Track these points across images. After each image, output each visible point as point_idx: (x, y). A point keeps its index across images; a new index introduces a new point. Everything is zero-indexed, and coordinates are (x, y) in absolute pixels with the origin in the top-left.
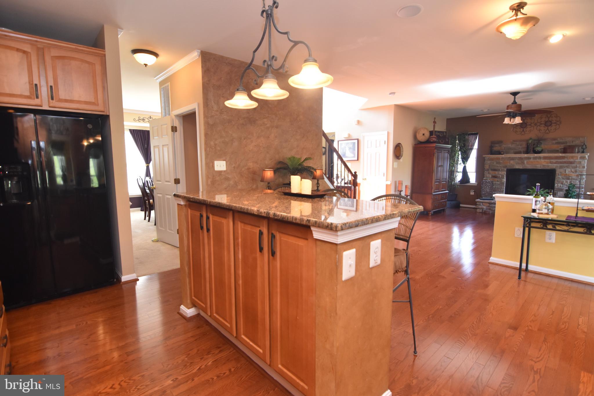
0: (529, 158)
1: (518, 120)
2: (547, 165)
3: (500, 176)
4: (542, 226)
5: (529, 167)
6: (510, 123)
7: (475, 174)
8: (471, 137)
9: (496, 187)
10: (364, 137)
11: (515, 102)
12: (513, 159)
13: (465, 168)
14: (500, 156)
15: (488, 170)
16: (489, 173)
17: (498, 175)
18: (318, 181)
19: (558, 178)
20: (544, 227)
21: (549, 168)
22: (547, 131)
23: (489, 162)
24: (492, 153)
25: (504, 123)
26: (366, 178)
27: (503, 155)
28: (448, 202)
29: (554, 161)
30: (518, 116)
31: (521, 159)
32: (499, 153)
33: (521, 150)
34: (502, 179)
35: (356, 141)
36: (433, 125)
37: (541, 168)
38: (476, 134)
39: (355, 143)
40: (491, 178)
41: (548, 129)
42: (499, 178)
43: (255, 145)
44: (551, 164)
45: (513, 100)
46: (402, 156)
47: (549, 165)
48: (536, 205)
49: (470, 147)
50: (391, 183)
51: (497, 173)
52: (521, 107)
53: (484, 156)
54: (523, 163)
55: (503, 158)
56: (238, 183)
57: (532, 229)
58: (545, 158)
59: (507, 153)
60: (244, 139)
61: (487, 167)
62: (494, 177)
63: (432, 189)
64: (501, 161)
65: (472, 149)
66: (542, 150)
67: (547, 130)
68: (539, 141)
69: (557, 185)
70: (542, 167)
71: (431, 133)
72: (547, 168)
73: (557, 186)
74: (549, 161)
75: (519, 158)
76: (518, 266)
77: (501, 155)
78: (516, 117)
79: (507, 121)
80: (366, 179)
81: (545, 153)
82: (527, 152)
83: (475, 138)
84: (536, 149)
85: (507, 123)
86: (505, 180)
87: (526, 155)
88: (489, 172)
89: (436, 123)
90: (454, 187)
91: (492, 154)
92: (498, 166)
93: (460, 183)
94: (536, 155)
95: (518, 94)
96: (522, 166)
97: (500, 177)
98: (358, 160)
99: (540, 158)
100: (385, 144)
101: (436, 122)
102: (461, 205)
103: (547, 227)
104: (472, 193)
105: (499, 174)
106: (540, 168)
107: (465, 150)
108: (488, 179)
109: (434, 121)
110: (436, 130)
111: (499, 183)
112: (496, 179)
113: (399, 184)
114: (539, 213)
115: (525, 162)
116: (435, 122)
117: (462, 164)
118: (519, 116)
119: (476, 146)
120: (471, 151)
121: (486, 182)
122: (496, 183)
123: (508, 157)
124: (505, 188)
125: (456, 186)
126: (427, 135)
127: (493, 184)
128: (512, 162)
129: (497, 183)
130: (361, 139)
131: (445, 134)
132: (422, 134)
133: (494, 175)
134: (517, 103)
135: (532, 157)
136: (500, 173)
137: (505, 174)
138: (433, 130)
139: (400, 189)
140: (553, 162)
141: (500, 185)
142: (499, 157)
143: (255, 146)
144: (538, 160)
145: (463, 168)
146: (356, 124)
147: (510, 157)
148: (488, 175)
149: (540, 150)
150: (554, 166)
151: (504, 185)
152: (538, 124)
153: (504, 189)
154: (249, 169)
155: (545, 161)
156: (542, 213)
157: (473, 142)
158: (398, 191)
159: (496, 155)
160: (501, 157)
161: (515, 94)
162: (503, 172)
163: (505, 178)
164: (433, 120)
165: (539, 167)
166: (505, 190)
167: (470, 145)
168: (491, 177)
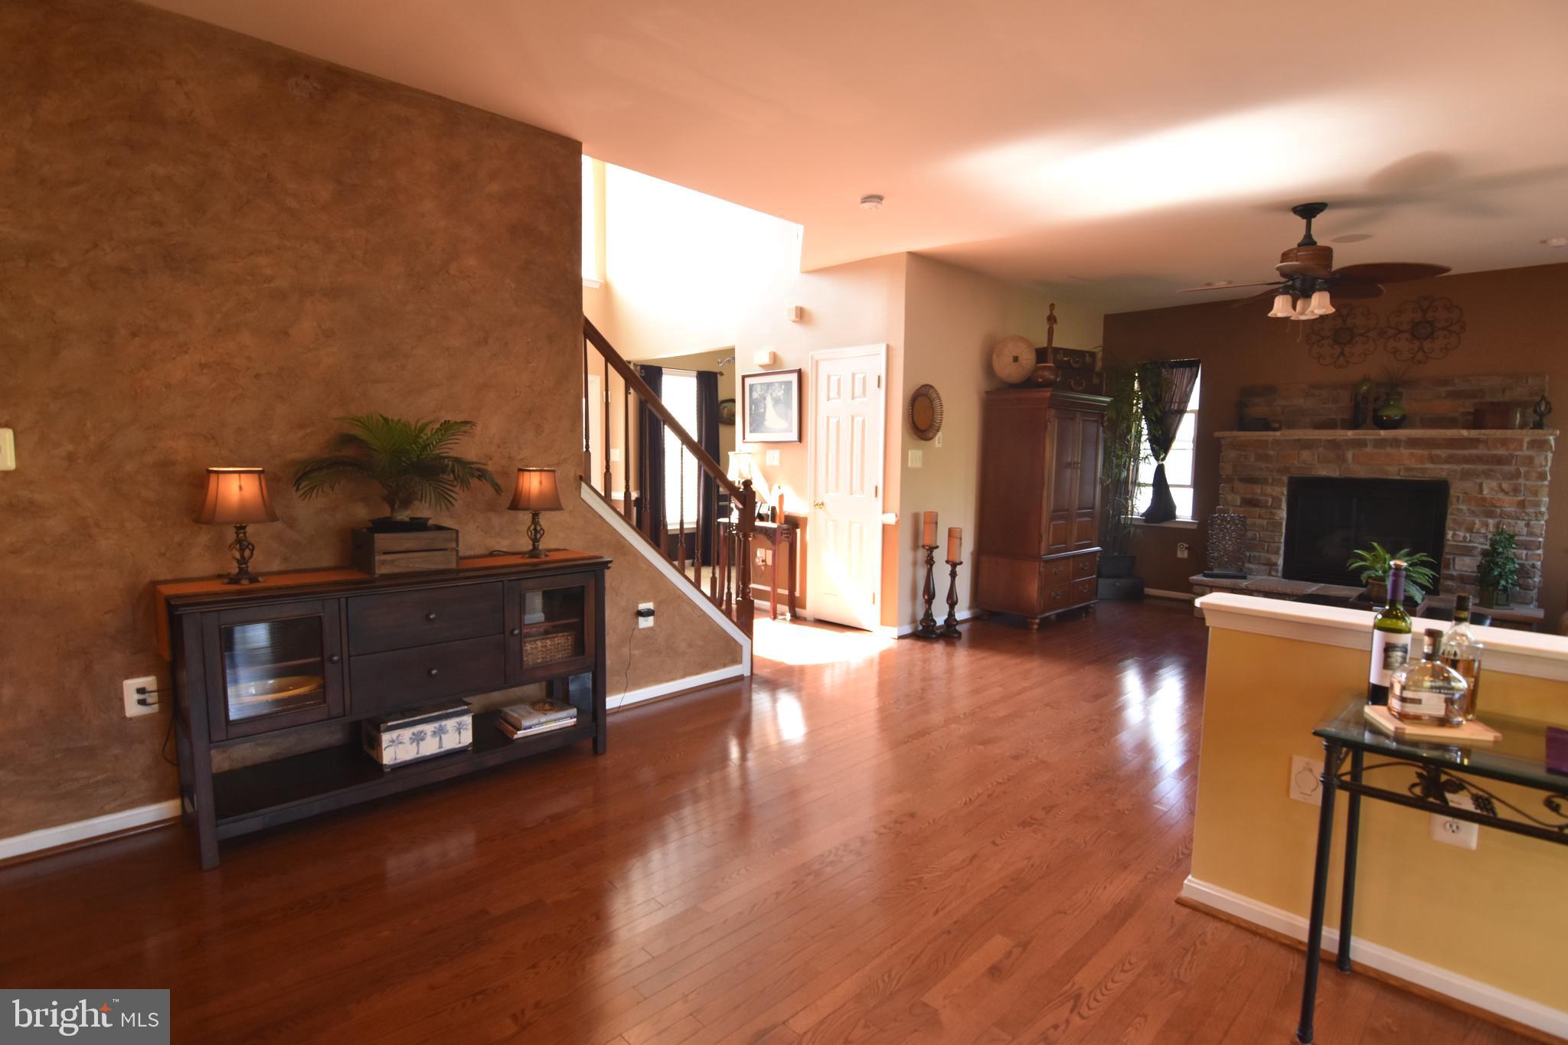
0: (1360, 444)
1: (1319, 305)
2: (1419, 466)
3: (1267, 502)
4: (1418, 791)
5: (1361, 472)
6: (1294, 316)
7: (1191, 491)
8: (1178, 373)
9: (1256, 535)
10: (817, 362)
11: (1308, 241)
12: (1309, 445)
13: (1160, 473)
14: (1270, 436)
15: (1229, 480)
16: (1233, 490)
17: (1261, 498)
18: (535, 515)
19: (1455, 512)
20: (1431, 800)
21: (1427, 477)
22: (1420, 356)
23: (1233, 454)
24: (1243, 423)
25: (1271, 314)
26: (824, 501)
27: (1278, 434)
28: (1103, 583)
29: (1442, 453)
30: (1320, 290)
31: (1334, 444)
32: (1266, 426)
33: (1334, 417)
34: (1274, 511)
35: (794, 377)
36: (1048, 326)
37: (1399, 475)
38: (1193, 365)
39: (791, 382)
40: (1240, 506)
41: (1421, 348)
42: (1266, 507)
43: (203, 361)
44: (1433, 463)
45: (1304, 233)
46: (938, 431)
47: (1427, 469)
48: (1387, 665)
49: (1175, 407)
50: (896, 522)
51: (1259, 492)
52: (1332, 257)
53: (1217, 434)
54: (1343, 459)
55: (1277, 442)
56: (97, 525)
57: (1365, 801)
58: (1413, 443)
59: (1291, 426)
60: (134, 335)
61: (1227, 470)
62: (1250, 502)
63: (1040, 542)
64: (1271, 453)
65: (1182, 411)
66: (1404, 418)
67: (1418, 351)
68: (1393, 387)
69: (1454, 535)
70: (1401, 474)
71: (1041, 354)
72: (1418, 476)
73: (1453, 537)
74: (1426, 452)
75: (1328, 441)
76: (1304, 937)
77: (1271, 433)
78: (1314, 292)
79: (1281, 307)
80: (822, 504)
81: (1412, 426)
82: (1354, 424)
83: (1192, 375)
84: (1384, 414)
85: (1280, 315)
86: (1283, 514)
87: (1350, 434)
88: (1233, 487)
89: (1055, 321)
90: (1126, 531)
91: (1243, 427)
92: (1262, 469)
93: (1146, 521)
94: (1383, 433)
95: (1322, 211)
96: (1340, 471)
97: (1270, 504)
98: (800, 439)
99: (1396, 443)
100: (879, 386)
101: (1054, 317)
102: (1149, 591)
103: (1445, 801)
104: (1182, 554)
105: (1266, 495)
106: (1398, 478)
107: (1159, 413)
108: (1231, 509)
109: (1051, 313)
110: (1056, 344)
111: (1265, 522)
112: (1257, 510)
113: (925, 523)
114: (1402, 716)
115: (1349, 455)
116: (1052, 319)
117: (1152, 459)
118: (1325, 290)
119: (1194, 403)
120: (1178, 418)
121: (1224, 519)
122: (1254, 524)
123: (1296, 438)
124: (1283, 540)
125: (1132, 530)
126: (1028, 359)
127: (1244, 524)
128: (1306, 455)
129: (1258, 521)
130: (808, 369)
131: (1088, 359)
132: (1012, 359)
133: (1249, 496)
134: (1315, 243)
135: (1370, 440)
136: (1269, 489)
137: (1283, 494)
138: (1045, 345)
139: (928, 541)
140: (1438, 456)
141: (1267, 530)
142: (1265, 438)
143: (202, 366)
144: (1389, 450)
145: (1154, 473)
146: (794, 322)
147: (1299, 440)
148: (1230, 497)
149: (1395, 416)
150: (1441, 469)
151: (1281, 532)
152: (1391, 332)
153: (1280, 542)
154: (164, 465)
155: (1412, 454)
156: (1416, 719)
157: (1186, 389)
158: (923, 546)
159: (1256, 433)
160: (1270, 439)
161: (1309, 210)
162: (1278, 489)
163: (1284, 506)
164: (1048, 313)
165: (1393, 472)
166: (1286, 546)
167: (1176, 398)
168: (1239, 504)
